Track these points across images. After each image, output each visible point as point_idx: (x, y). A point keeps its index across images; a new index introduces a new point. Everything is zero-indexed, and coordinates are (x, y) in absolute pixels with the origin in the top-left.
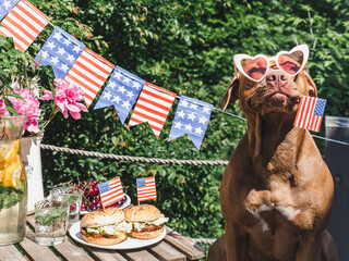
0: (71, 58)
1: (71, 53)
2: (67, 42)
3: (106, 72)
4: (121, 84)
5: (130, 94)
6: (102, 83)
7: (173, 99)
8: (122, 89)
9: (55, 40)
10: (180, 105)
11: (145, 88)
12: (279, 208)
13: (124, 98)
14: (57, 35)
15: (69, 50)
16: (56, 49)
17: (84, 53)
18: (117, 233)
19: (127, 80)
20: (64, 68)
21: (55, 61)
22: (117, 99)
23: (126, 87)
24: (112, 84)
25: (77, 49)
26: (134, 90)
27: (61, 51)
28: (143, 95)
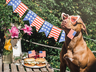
0: (33, 18)
1: (34, 17)
2: (32, 14)
3: (42, 22)
4: (47, 26)
5: (49, 29)
6: (41, 25)
7: (61, 31)
8: (47, 27)
9: (29, 13)
10: (63, 32)
11: (53, 27)
12: (69, 58)
13: (47, 30)
14: (30, 12)
15: (33, 16)
16: (30, 16)
17: (37, 17)
18: (31, 64)
19: (48, 25)
20: (32, 21)
21: (29, 19)
22: (45, 30)
23: (48, 27)
24: (44, 26)
25: (35, 16)
26: (50, 28)
27: (31, 16)
28: (52, 29)
